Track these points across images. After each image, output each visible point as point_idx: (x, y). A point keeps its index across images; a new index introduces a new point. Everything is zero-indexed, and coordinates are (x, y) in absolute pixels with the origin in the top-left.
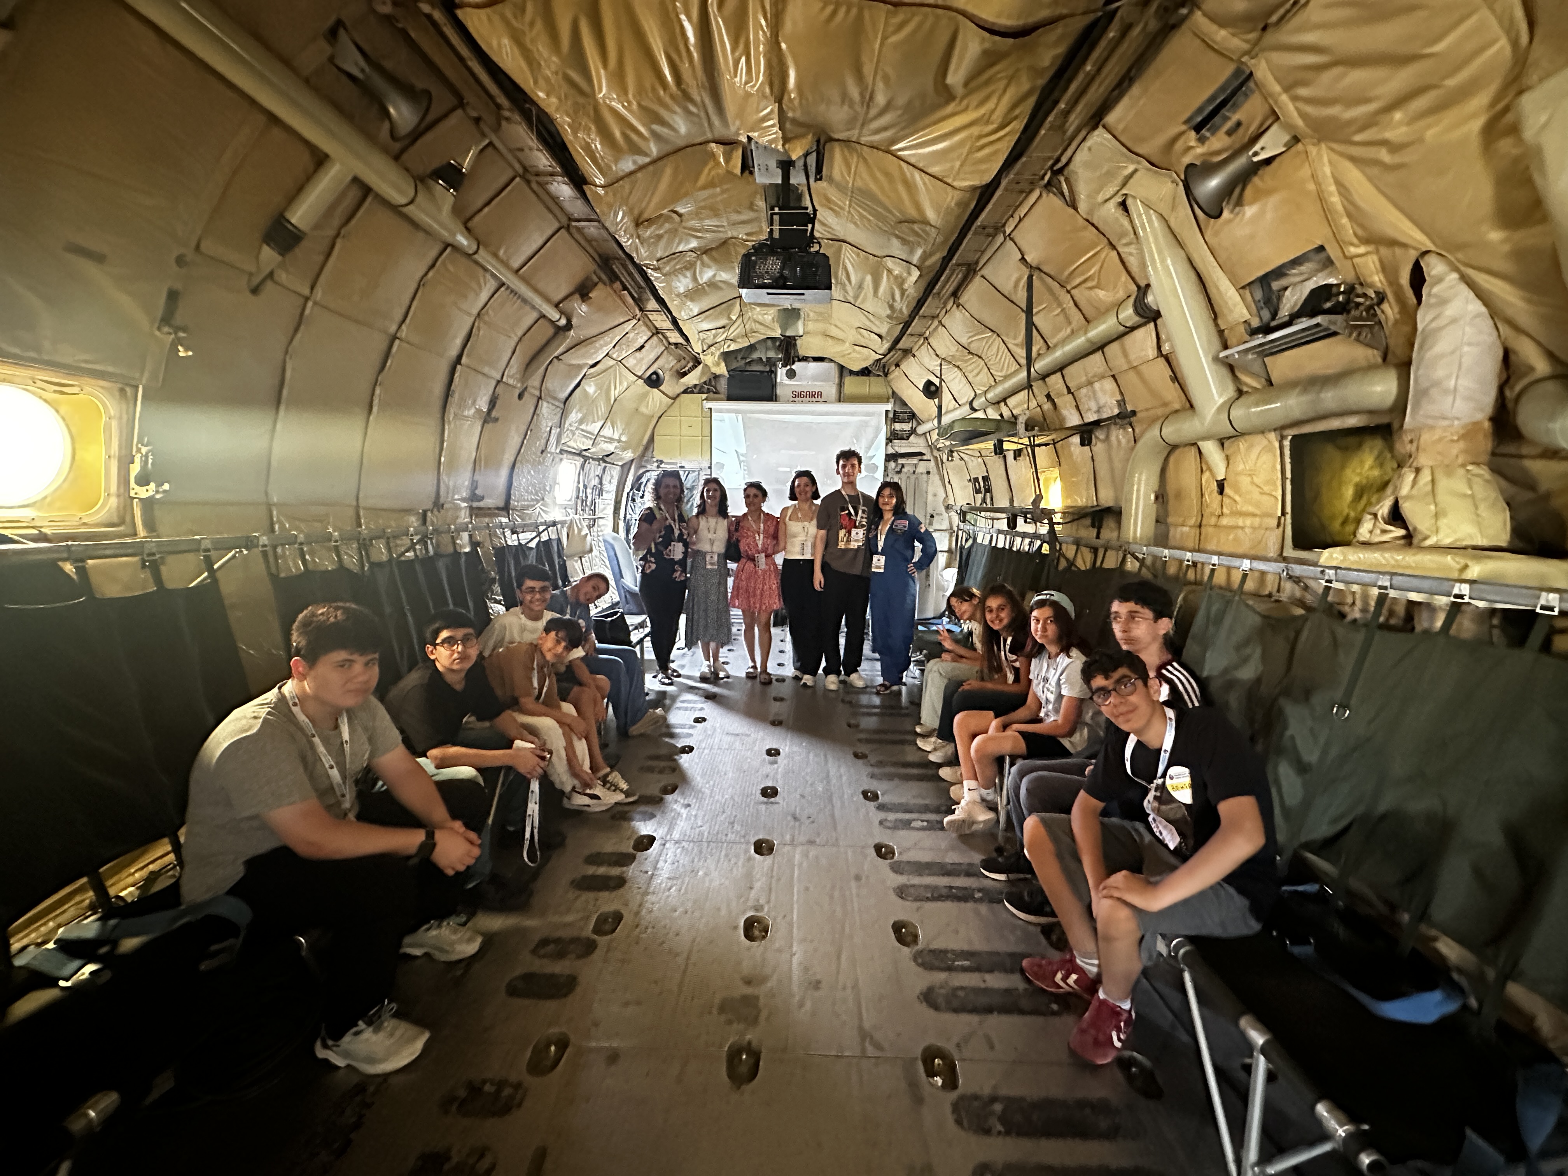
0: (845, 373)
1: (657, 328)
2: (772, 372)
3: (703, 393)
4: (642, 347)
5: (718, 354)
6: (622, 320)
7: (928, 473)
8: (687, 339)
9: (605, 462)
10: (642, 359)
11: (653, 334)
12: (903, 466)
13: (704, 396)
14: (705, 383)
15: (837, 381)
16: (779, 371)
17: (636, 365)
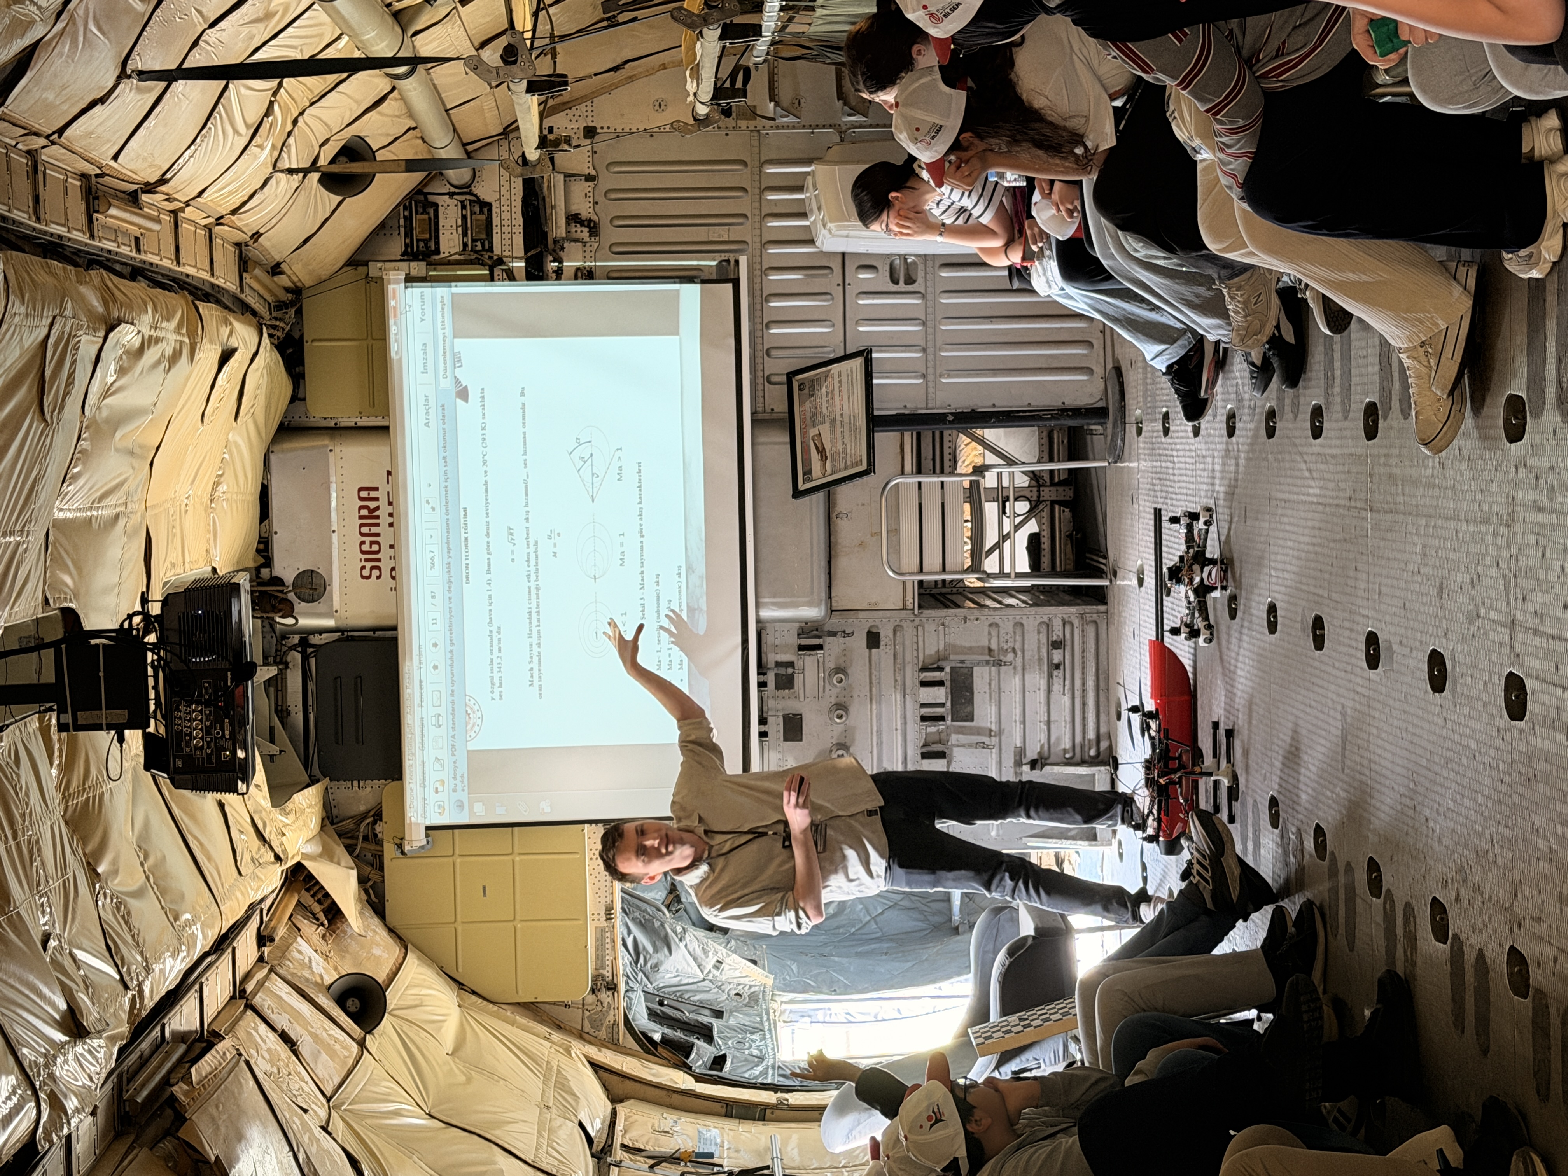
0: (299, 419)
1: (233, 998)
2: (304, 643)
3: (381, 857)
4: (285, 1037)
5: (275, 814)
6: (252, 1082)
7: (590, 132)
8: (252, 907)
9: (607, 1149)
10: (315, 1037)
11: (250, 1007)
12: (573, 218)
13: (389, 850)
14: (350, 849)
15: (324, 441)
16: (305, 622)
17: (332, 1054)
